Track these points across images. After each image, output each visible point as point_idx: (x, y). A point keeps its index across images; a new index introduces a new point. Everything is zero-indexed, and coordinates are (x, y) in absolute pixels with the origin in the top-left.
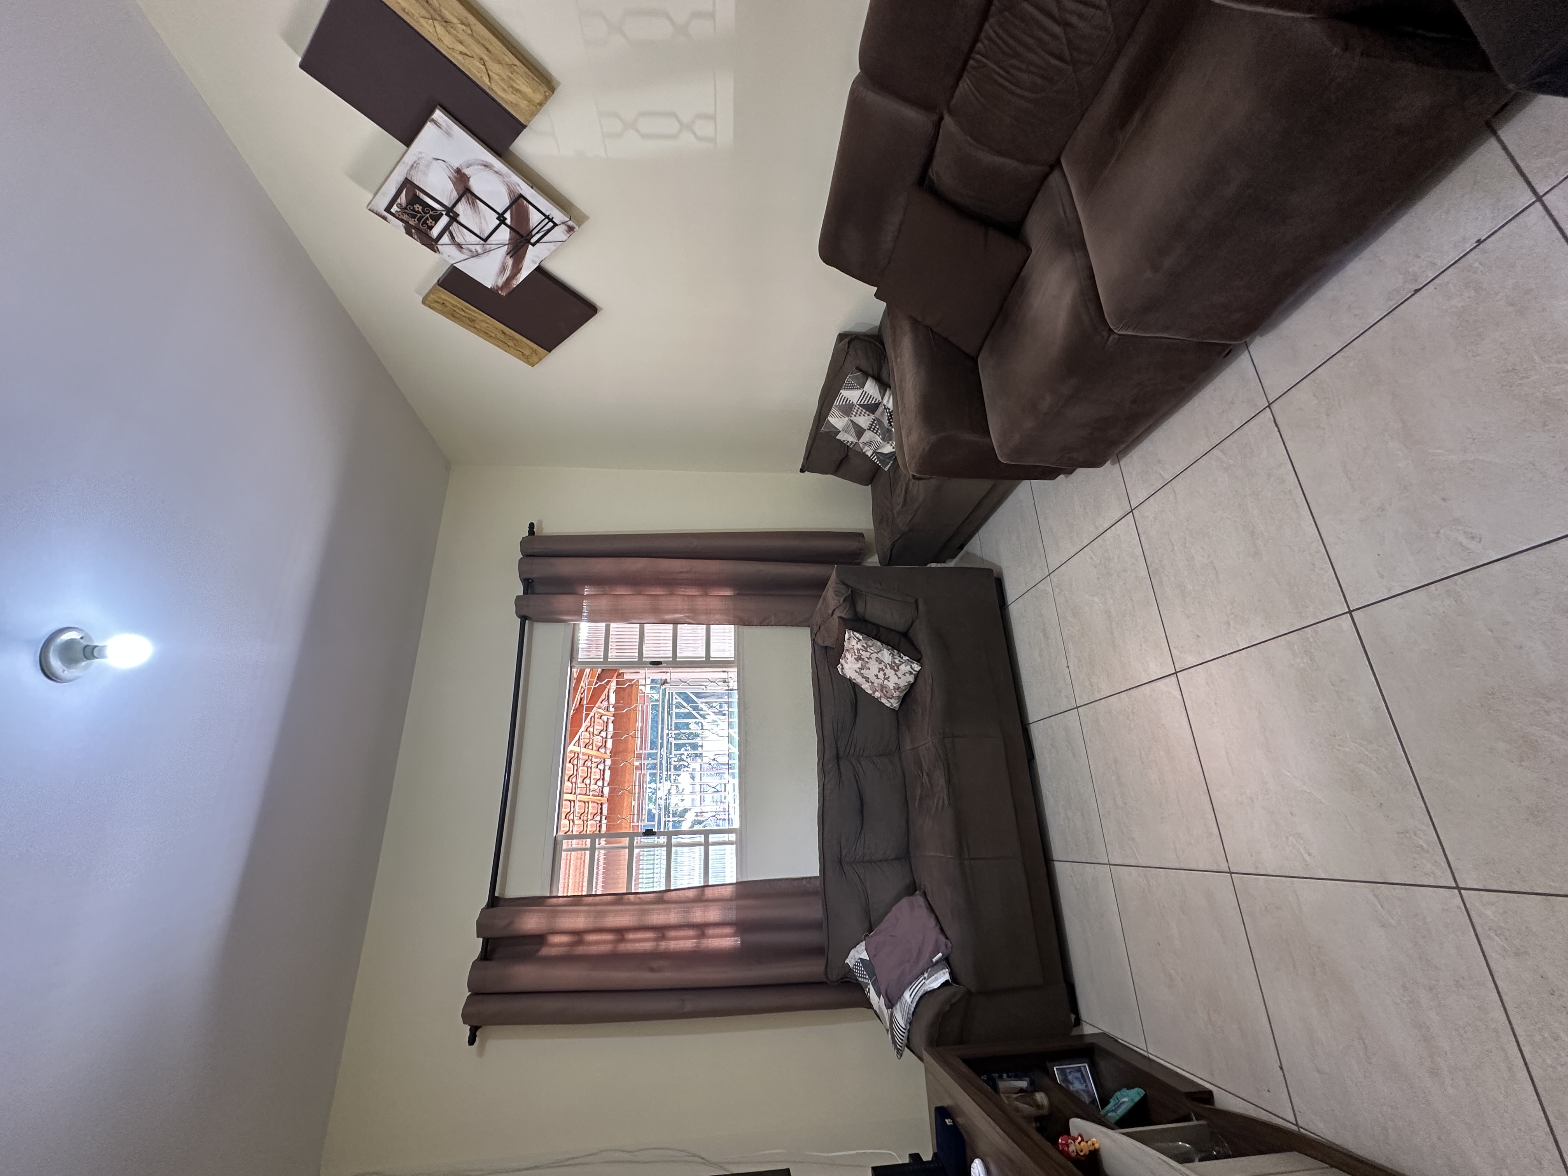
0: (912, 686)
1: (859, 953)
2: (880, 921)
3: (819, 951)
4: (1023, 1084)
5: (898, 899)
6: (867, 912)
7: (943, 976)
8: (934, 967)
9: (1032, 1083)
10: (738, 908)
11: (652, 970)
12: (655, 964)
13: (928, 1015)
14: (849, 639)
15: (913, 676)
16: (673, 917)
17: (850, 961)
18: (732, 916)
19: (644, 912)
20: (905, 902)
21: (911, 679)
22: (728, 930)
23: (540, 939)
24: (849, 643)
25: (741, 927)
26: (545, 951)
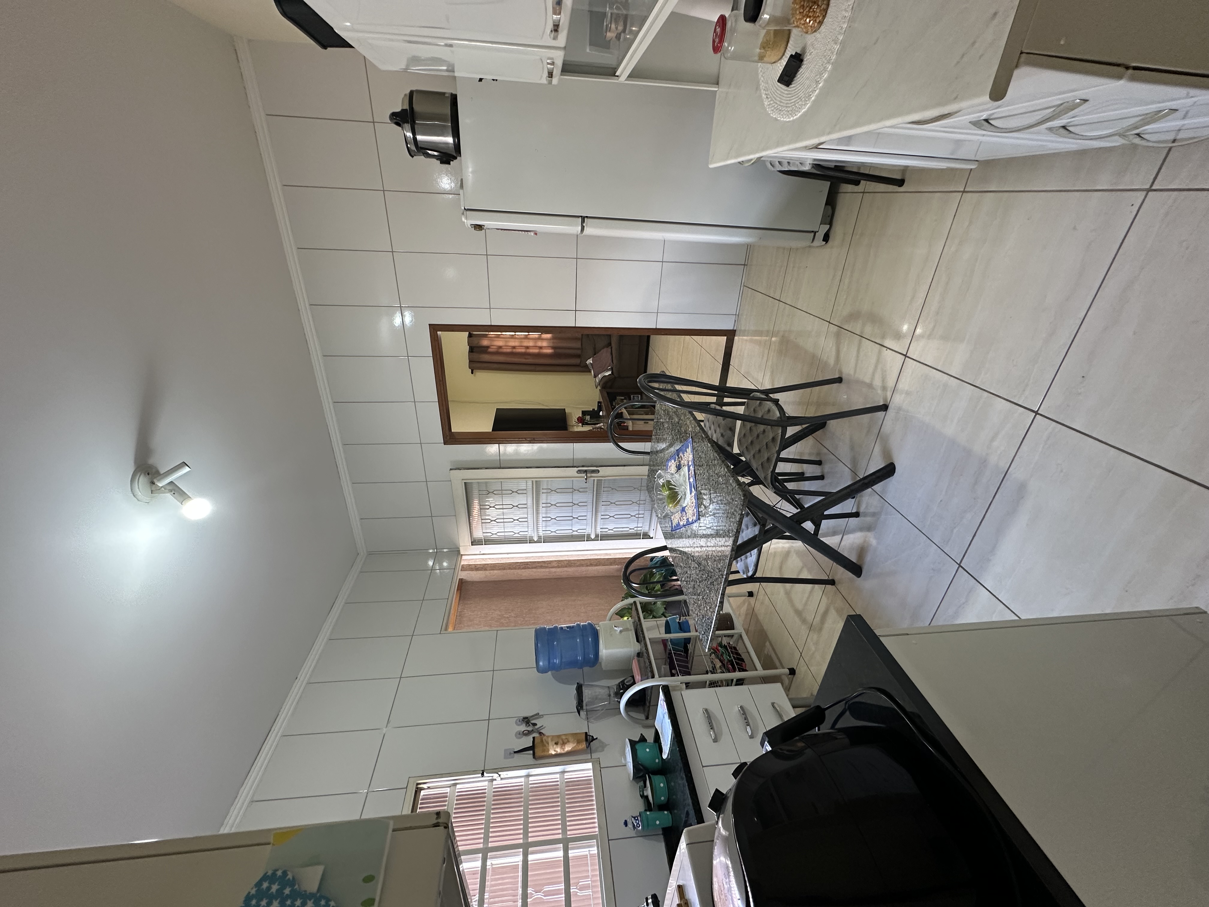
1: (590, 361)
2: (598, 353)
3: (579, 356)
5: (603, 348)
6: (595, 349)
7: (610, 373)
8: (608, 370)
9: (625, 398)
10: (553, 343)
11: (525, 359)
12: (527, 357)
13: (604, 380)
16: (531, 344)
17: (588, 362)
18: (551, 345)
19: (521, 342)
20: (605, 349)
22: (550, 348)
23: (488, 347)
25: (553, 348)
26: (490, 350)
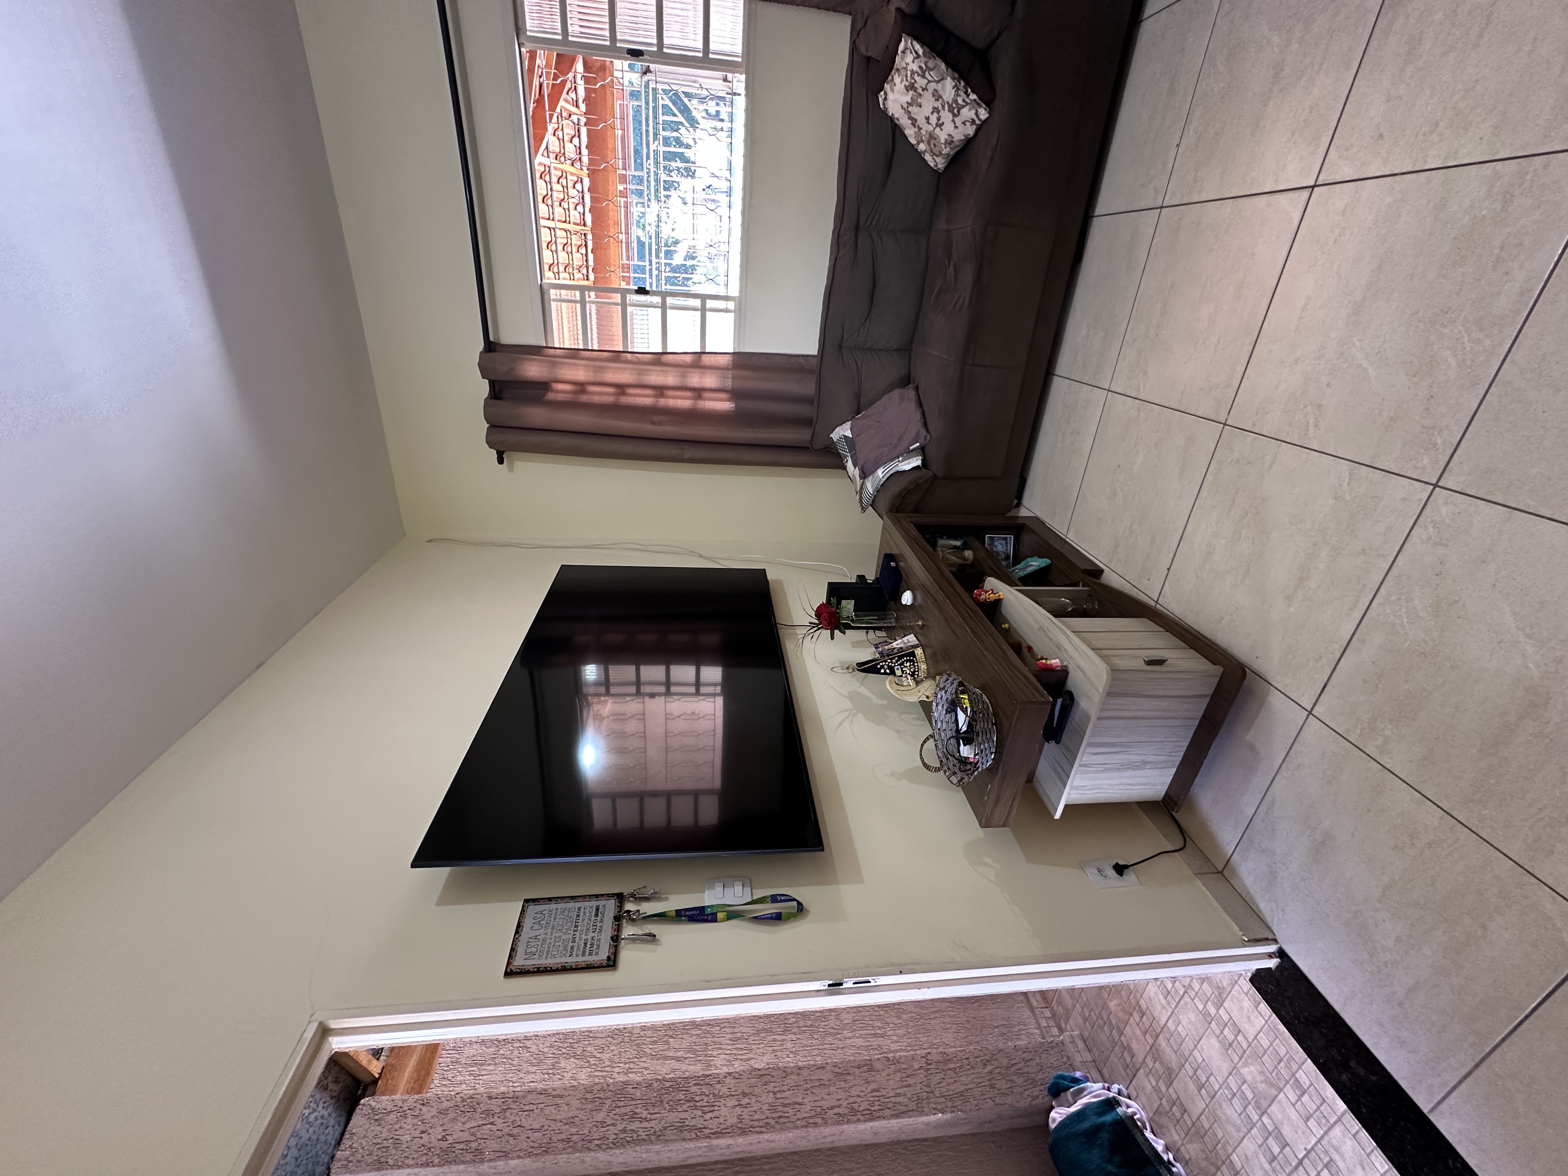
0: (969, 142)
1: (844, 431)
2: (869, 406)
4: (958, 543)
5: (889, 389)
6: (858, 396)
7: (916, 462)
8: (909, 454)
9: (965, 544)
10: (734, 378)
11: (653, 423)
12: (656, 419)
13: (895, 489)
14: (903, 52)
15: (974, 127)
16: (671, 379)
17: (835, 436)
18: (729, 384)
19: (641, 373)
20: (896, 393)
21: (971, 131)
22: (724, 396)
23: (544, 386)
24: (902, 58)
25: (735, 394)
26: (550, 396)
